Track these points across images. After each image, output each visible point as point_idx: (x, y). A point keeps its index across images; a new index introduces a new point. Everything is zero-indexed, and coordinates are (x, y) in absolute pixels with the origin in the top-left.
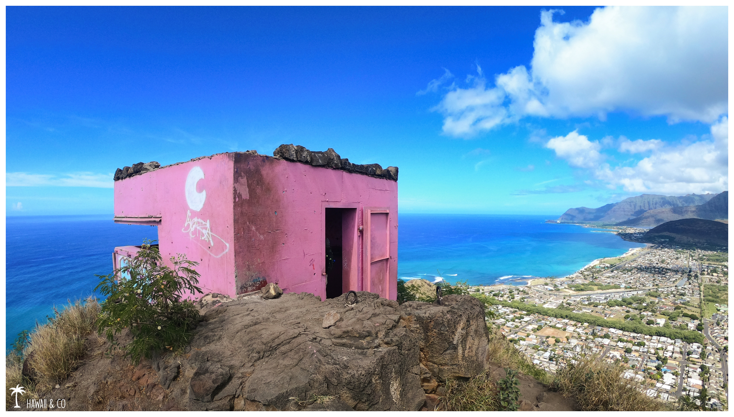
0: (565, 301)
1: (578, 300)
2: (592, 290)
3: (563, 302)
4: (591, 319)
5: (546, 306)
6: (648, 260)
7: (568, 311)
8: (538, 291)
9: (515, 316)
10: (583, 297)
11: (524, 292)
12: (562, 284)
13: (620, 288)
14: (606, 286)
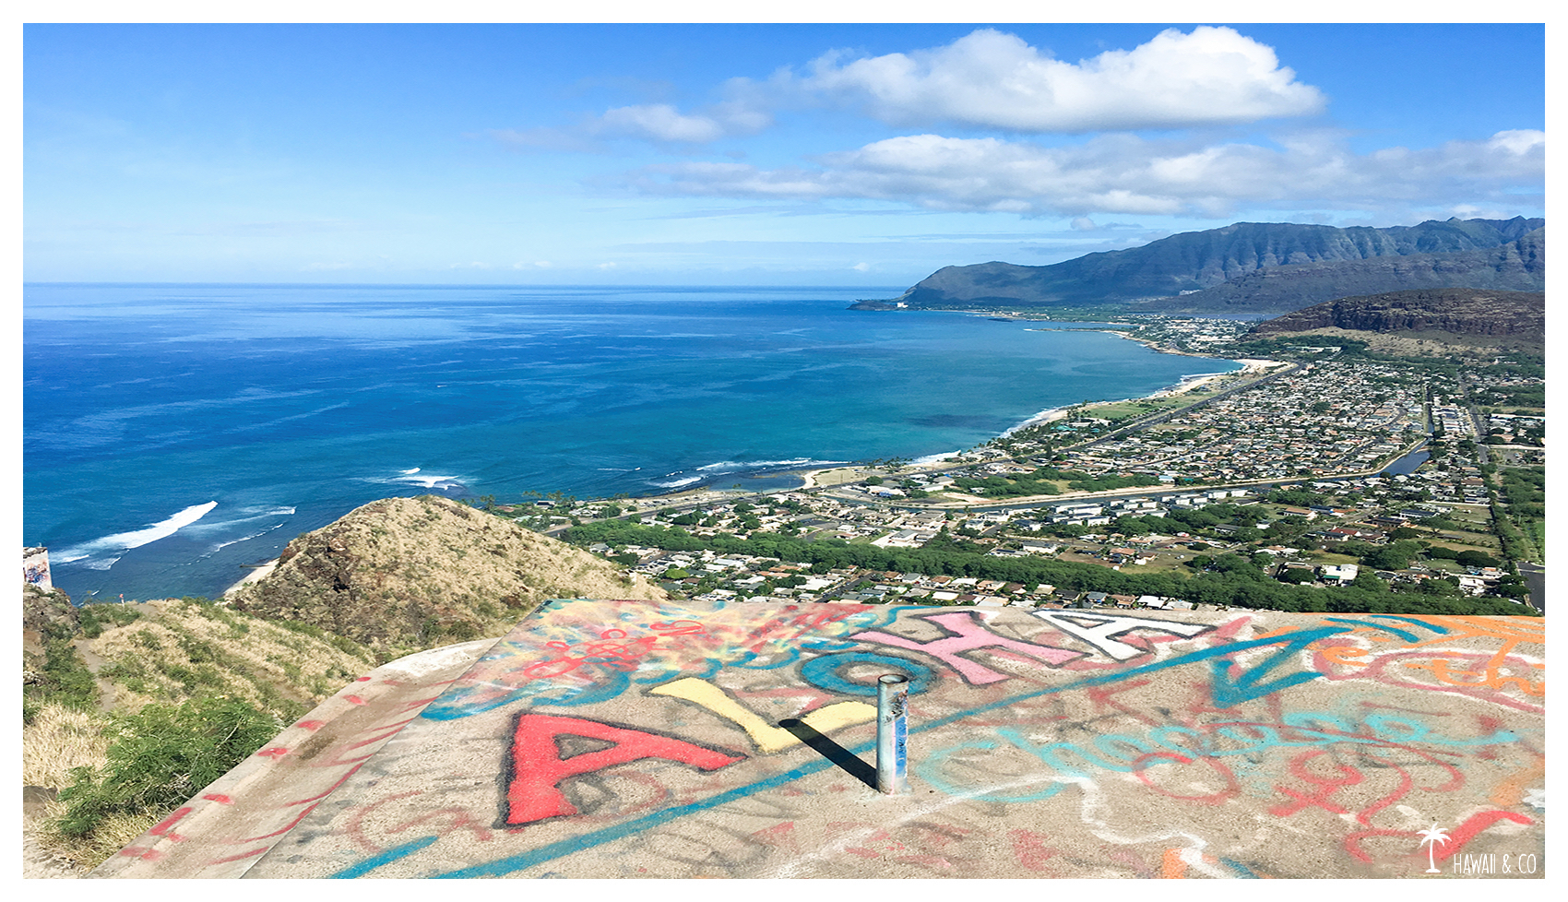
0: (951, 525)
1: (1003, 519)
2: (1052, 491)
3: (944, 529)
4: (1063, 572)
5: (882, 543)
6: (1257, 404)
7: (970, 555)
8: (843, 503)
9: (768, 578)
10: (1021, 511)
11: (790, 506)
12: (935, 480)
13: (1157, 483)
14: (1101, 478)
